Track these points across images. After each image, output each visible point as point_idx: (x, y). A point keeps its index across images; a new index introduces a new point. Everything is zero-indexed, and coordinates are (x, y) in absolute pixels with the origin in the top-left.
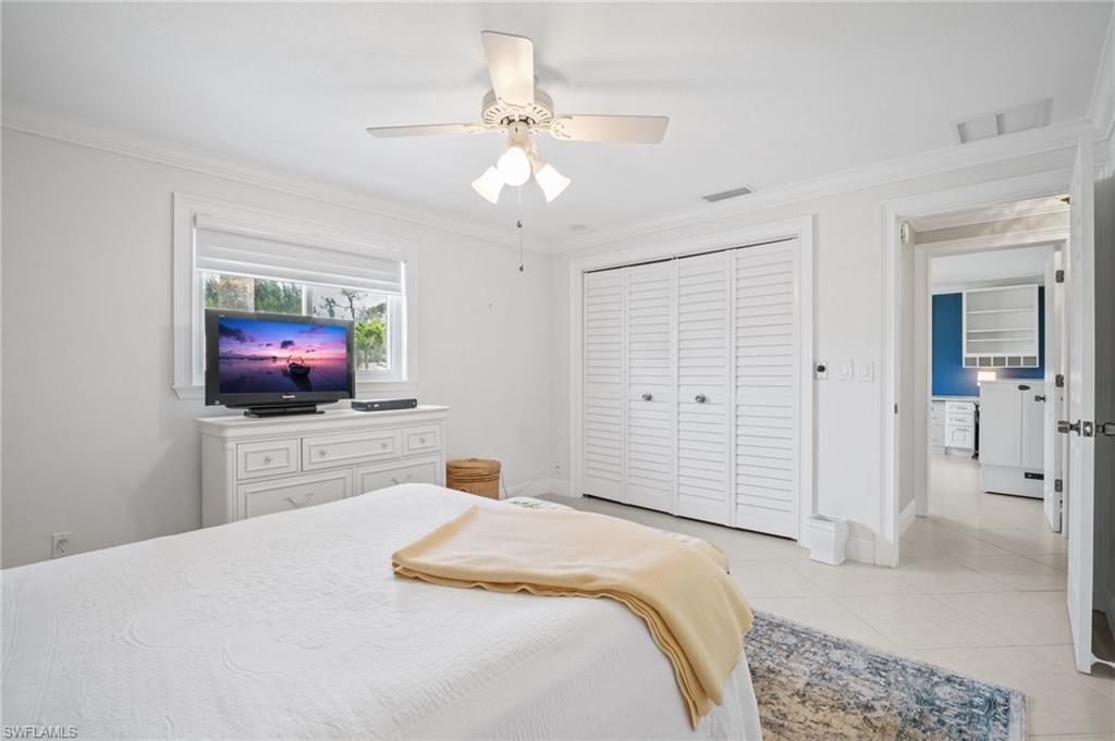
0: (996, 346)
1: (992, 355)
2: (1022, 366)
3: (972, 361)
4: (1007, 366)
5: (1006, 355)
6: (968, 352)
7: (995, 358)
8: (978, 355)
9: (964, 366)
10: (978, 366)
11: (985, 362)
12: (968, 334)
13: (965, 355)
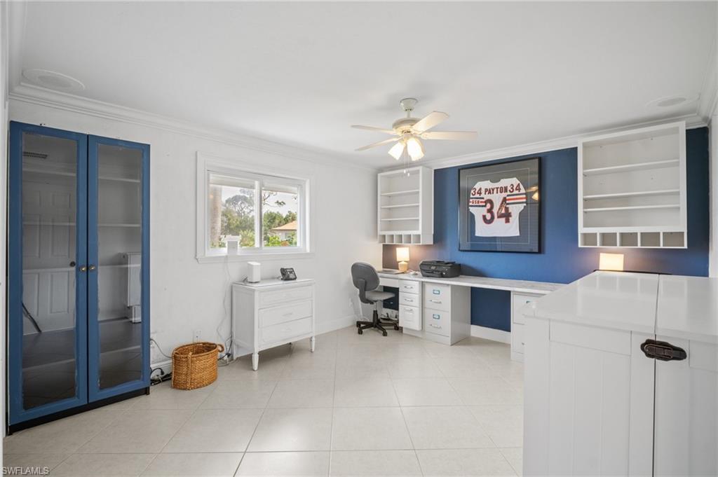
0: (626, 218)
1: (618, 230)
2: (662, 247)
3: (589, 238)
4: (639, 246)
5: (638, 230)
6: (585, 226)
7: (622, 234)
8: (598, 230)
9: (580, 246)
10: (598, 246)
11: (608, 239)
12: (585, 200)
13: (582, 229)
